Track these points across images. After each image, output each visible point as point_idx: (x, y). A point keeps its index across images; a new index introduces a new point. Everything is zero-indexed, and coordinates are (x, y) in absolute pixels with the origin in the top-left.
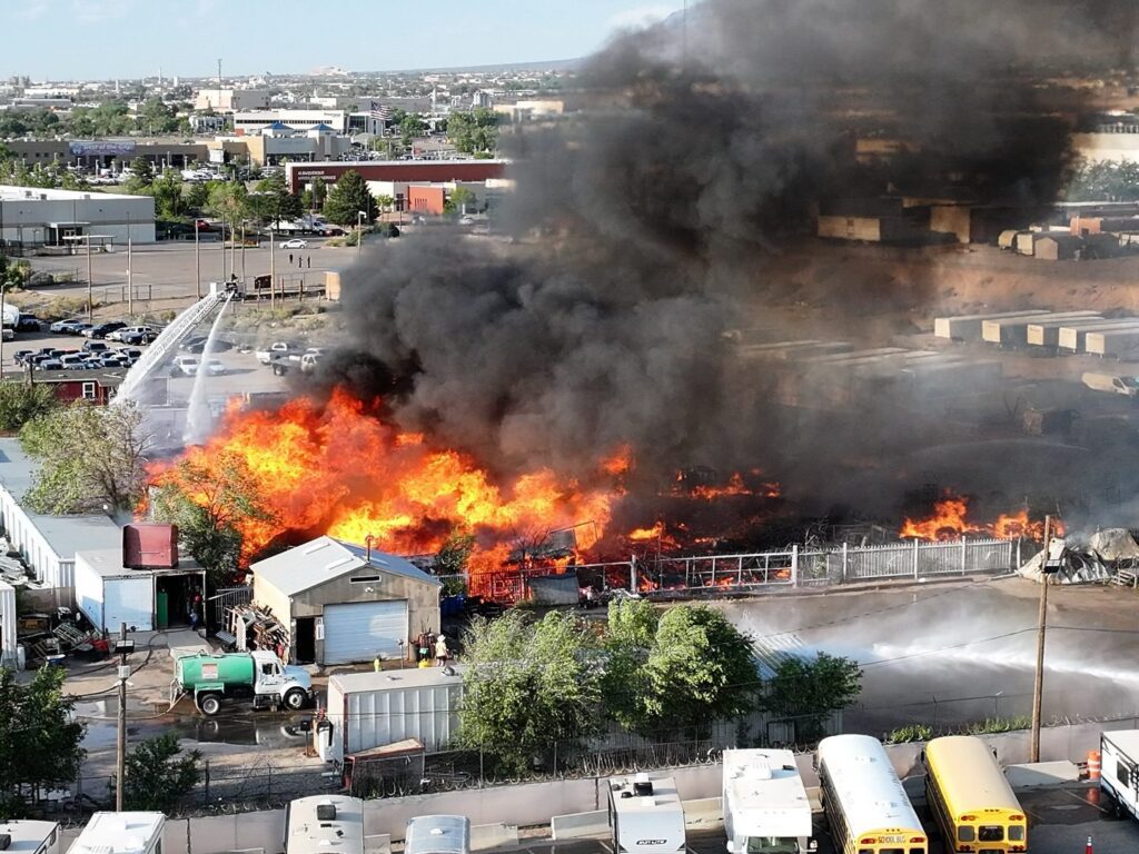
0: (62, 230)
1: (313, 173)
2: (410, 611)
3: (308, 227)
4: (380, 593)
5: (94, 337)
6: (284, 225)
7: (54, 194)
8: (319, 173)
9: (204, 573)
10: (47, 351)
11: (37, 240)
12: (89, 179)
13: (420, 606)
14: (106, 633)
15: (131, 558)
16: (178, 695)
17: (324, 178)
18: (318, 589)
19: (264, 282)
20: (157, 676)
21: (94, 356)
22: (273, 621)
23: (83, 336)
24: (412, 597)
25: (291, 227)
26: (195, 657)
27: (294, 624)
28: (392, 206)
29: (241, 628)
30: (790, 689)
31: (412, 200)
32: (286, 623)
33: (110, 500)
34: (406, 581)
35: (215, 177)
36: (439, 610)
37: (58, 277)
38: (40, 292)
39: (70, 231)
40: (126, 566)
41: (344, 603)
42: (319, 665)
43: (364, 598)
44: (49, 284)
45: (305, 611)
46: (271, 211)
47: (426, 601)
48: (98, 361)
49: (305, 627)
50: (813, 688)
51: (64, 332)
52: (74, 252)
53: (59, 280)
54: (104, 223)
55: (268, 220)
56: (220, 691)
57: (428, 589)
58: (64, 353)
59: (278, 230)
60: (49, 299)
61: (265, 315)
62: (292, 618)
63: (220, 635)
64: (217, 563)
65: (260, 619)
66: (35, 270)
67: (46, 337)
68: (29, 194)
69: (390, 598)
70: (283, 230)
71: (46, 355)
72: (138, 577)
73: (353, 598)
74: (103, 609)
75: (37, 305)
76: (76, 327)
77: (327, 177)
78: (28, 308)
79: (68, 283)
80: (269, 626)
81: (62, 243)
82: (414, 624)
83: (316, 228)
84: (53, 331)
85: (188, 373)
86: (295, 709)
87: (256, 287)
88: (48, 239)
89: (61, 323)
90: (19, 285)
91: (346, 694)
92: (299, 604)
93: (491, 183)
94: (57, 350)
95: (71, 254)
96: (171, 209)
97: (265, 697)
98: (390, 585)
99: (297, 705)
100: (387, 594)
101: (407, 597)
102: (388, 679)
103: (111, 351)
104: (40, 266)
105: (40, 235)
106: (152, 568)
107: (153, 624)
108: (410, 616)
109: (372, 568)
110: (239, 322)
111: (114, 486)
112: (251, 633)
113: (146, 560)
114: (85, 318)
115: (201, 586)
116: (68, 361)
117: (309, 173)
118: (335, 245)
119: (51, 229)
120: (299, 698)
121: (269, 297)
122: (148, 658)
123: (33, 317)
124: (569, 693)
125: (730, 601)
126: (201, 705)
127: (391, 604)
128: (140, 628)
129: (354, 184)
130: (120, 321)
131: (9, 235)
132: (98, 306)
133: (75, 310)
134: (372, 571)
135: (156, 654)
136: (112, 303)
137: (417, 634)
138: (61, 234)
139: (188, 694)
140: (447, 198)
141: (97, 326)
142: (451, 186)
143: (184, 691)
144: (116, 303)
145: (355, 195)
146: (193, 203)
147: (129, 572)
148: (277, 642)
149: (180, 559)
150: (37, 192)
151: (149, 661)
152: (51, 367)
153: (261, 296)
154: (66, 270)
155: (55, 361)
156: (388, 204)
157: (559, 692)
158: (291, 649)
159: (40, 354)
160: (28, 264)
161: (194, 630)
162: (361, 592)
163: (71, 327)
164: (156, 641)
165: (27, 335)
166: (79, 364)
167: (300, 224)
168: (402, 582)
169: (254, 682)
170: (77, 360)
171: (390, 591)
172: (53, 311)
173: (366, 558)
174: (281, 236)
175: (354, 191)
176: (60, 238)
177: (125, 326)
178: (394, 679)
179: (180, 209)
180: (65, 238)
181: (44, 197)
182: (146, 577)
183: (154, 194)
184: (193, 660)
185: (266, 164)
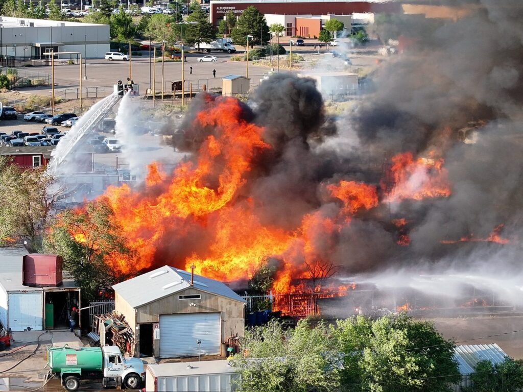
0: (44, 49)
1: (227, 8)
2: (223, 321)
3: (220, 47)
4: (201, 307)
5: (53, 124)
6: (203, 45)
7: (39, 23)
8: (232, 8)
9: (80, 290)
10: (16, 133)
11: (27, 55)
12: (75, 13)
13: (229, 317)
14: (9, 331)
15: (28, 279)
16: (49, 376)
17: (235, 12)
18: (156, 304)
19: (178, 86)
20: (40, 363)
21: (49, 137)
22: (124, 325)
23: (46, 123)
24: (224, 310)
25: (209, 46)
26: (61, 349)
27: (138, 328)
28: (283, 32)
29: (103, 330)
30: (483, 382)
31: (298, 28)
32: (133, 327)
33: (29, 238)
34: (220, 299)
35: (165, 11)
36: (244, 320)
37: (35, 82)
38: (20, 92)
39: (49, 49)
40: (24, 284)
41: (174, 314)
42: (155, 358)
43: (189, 310)
44: (28, 86)
45: (146, 318)
46: (194, 35)
47: (234, 314)
48: (50, 141)
49: (146, 330)
50: (500, 381)
51: (33, 120)
52: (50, 64)
53: (36, 84)
54: (74, 43)
55: (191, 42)
56: (78, 374)
57: (236, 305)
58: (27, 134)
59: (199, 49)
60: (27, 97)
61: (176, 109)
62: (137, 323)
63: (91, 335)
64: (88, 284)
65: (116, 324)
66: (20, 76)
67: (20, 124)
68: (22, 22)
69: (208, 311)
70: (202, 49)
71: (15, 136)
72: (32, 292)
73: (181, 309)
74: (8, 314)
75: (17, 101)
76: (41, 116)
77: (237, 11)
78: (10, 103)
79: (42, 86)
80: (121, 329)
81: (43, 57)
82: (225, 330)
83: (226, 48)
84: (26, 120)
85: (113, 150)
86: (132, 388)
87: (173, 89)
88: (34, 54)
89: (31, 114)
90: (7, 87)
91: (156, 378)
92: (141, 314)
93: (356, 16)
94: (24, 132)
95: (48, 66)
96: (124, 34)
97: (111, 379)
98: (208, 301)
99: (134, 385)
100: (206, 308)
101: (220, 311)
102: (188, 368)
103: (61, 134)
104: (24, 74)
105: (29, 52)
106: (43, 286)
107: (43, 326)
108: (222, 325)
109: (195, 289)
110: (157, 114)
111: (33, 228)
112: (109, 334)
113: (39, 280)
114: (49, 110)
115: (78, 300)
116: (29, 140)
117: (225, 8)
118: (237, 60)
119: (36, 47)
120: (135, 381)
121: (180, 96)
122: (36, 350)
123: (12, 109)
124: (319, 380)
125: (464, 319)
126: (64, 384)
127: (209, 315)
128: (34, 328)
129: (253, 16)
130: (72, 112)
131: (7, 52)
132: (59, 102)
133: (43, 104)
134: (195, 292)
135: (42, 347)
136: (69, 100)
137: (227, 337)
138: (43, 51)
139: (56, 375)
140: (323, 26)
141: (56, 117)
142: (326, 18)
143: (53, 373)
144: (72, 100)
145: (254, 24)
146: (139, 29)
147: (27, 288)
148: (127, 341)
149: (64, 280)
150: (28, 21)
151: (37, 352)
152: (16, 145)
153: (176, 95)
154: (41, 76)
155: (20, 141)
156: (280, 31)
157: (310, 379)
158: (136, 345)
159: (12, 135)
160: (15, 72)
161: (72, 331)
162: (187, 306)
163: (38, 116)
164: (43, 338)
165: (7, 122)
166: (36, 143)
167: (214, 45)
168: (217, 299)
169: (103, 368)
170: (35, 140)
171: (208, 306)
172: (27, 106)
173: (191, 281)
174: (200, 53)
175: (253, 21)
176: (42, 54)
177: (75, 116)
178: (192, 368)
179: (130, 33)
180: (44, 54)
181: (32, 24)
182: (38, 292)
183: (110, 23)
184: (60, 351)
185: (202, 3)
